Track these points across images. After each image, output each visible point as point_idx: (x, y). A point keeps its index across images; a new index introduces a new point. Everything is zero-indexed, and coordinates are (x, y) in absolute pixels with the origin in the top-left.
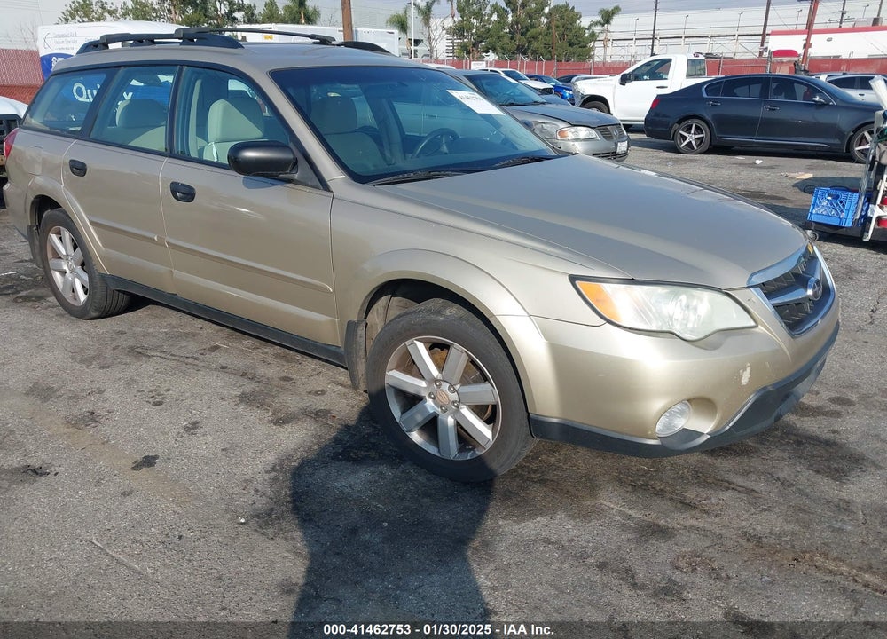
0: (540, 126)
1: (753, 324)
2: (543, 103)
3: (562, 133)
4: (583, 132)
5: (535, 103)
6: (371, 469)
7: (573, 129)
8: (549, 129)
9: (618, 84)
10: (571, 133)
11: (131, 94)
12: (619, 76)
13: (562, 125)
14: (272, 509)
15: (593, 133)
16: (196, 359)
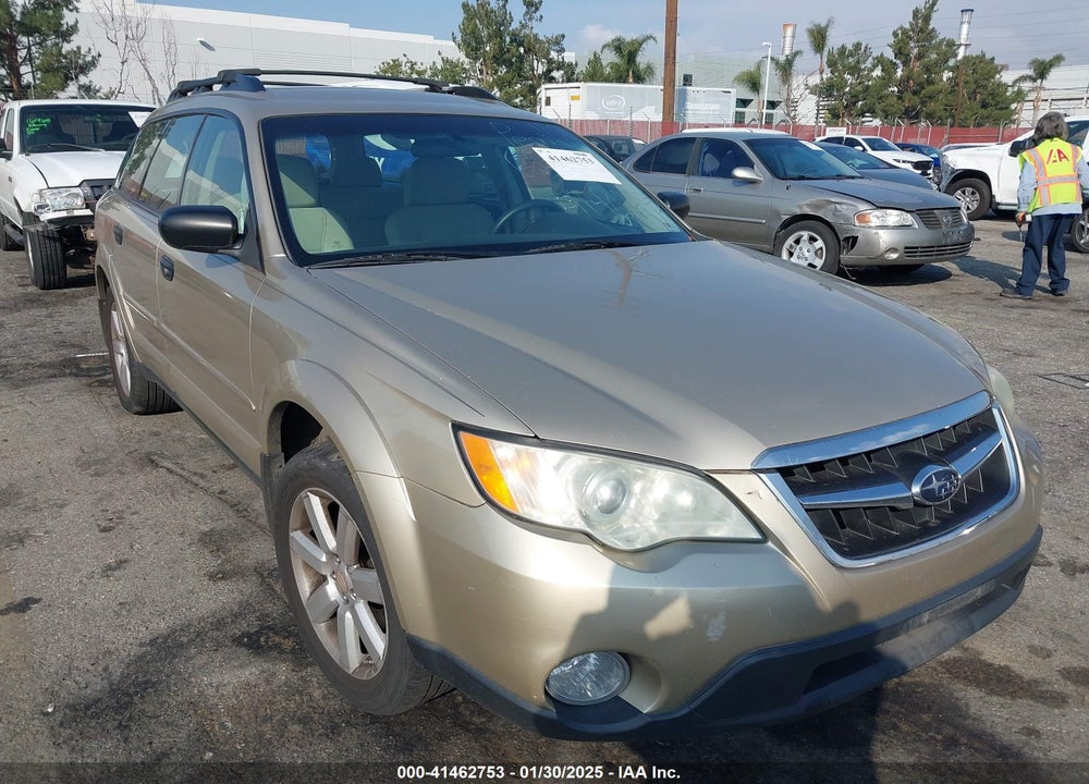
0: (832, 206)
1: (755, 535)
2: (853, 178)
3: (862, 217)
4: (893, 217)
5: (840, 177)
6: (265, 666)
7: (878, 213)
8: (844, 212)
9: (1007, 153)
10: (875, 217)
11: (383, 159)
12: (1009, 145)
13: (863, 207)
14: (100, 700)
15: (909, 219)
16: (202, 476)
